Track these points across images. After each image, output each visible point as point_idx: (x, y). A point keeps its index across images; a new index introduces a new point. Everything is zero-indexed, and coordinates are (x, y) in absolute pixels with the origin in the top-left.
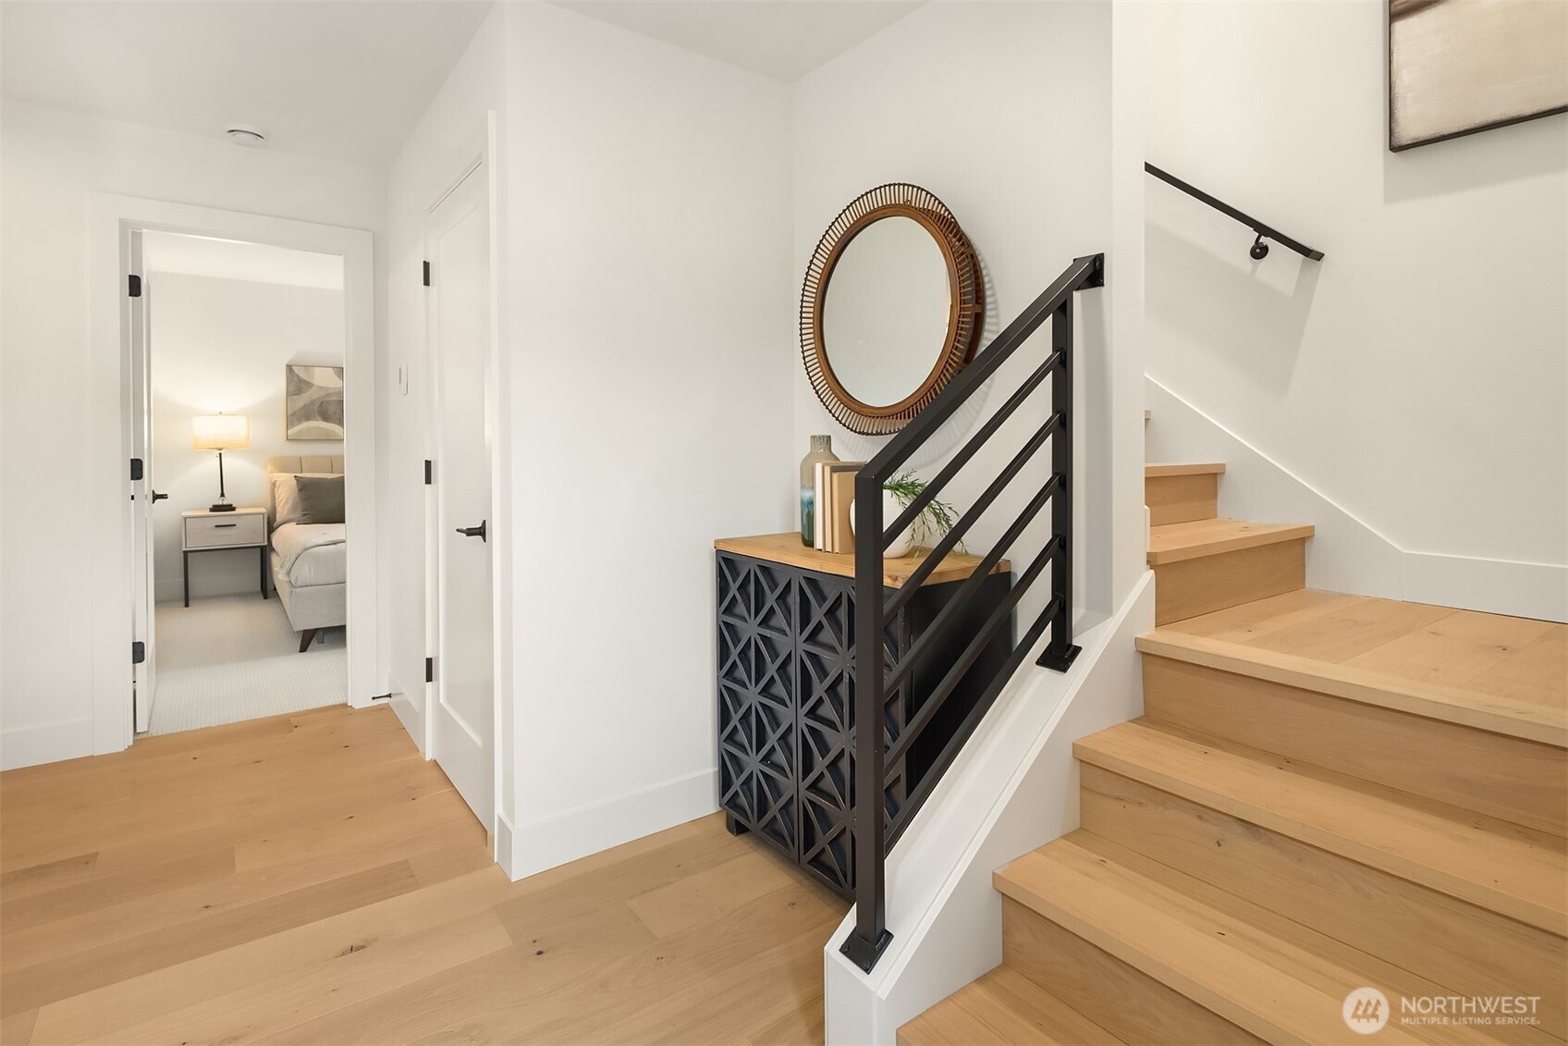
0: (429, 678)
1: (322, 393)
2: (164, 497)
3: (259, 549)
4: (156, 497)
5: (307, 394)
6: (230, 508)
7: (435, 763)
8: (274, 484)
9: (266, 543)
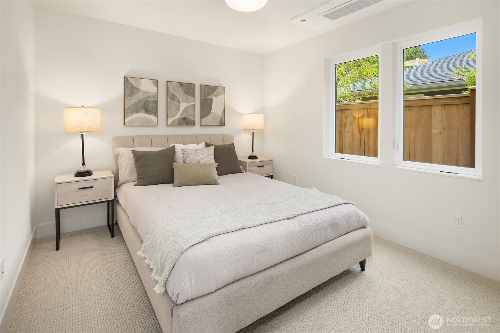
1: (145, 96)
5: (136, 96)
9: (113, 198)
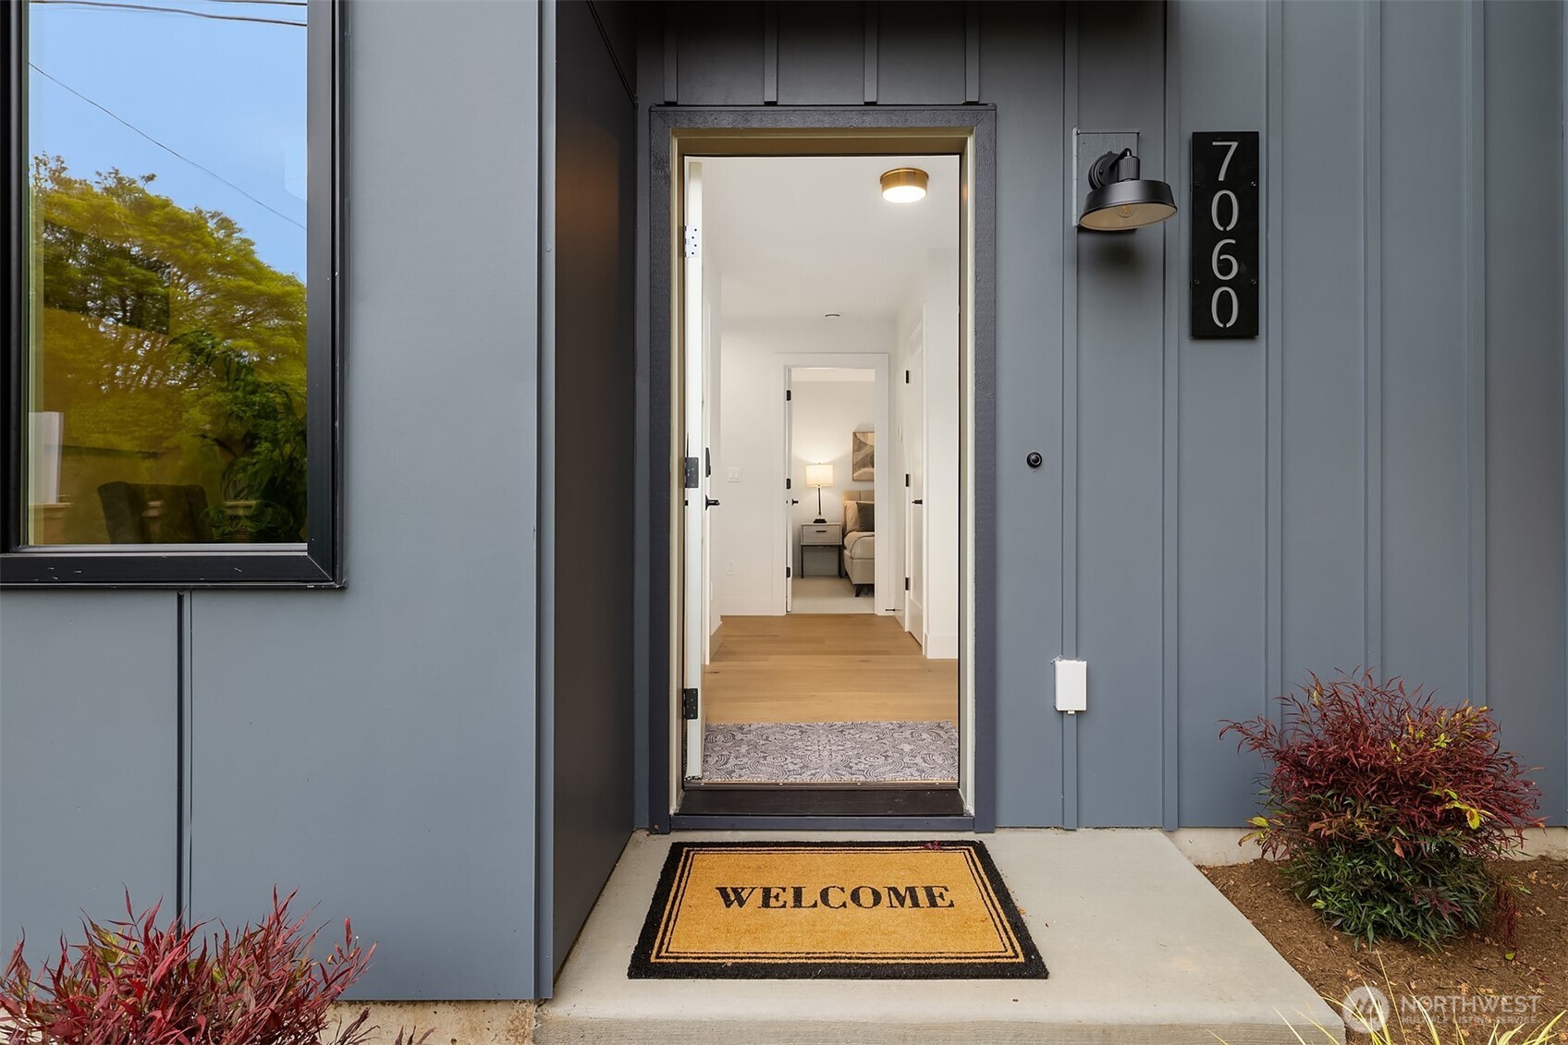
0: (907, 589)
2: (797, 502)
3: (837, 549)
4: (794, 502)
6: (823, 521)
7: (910, 633)
8: (845, 508)
